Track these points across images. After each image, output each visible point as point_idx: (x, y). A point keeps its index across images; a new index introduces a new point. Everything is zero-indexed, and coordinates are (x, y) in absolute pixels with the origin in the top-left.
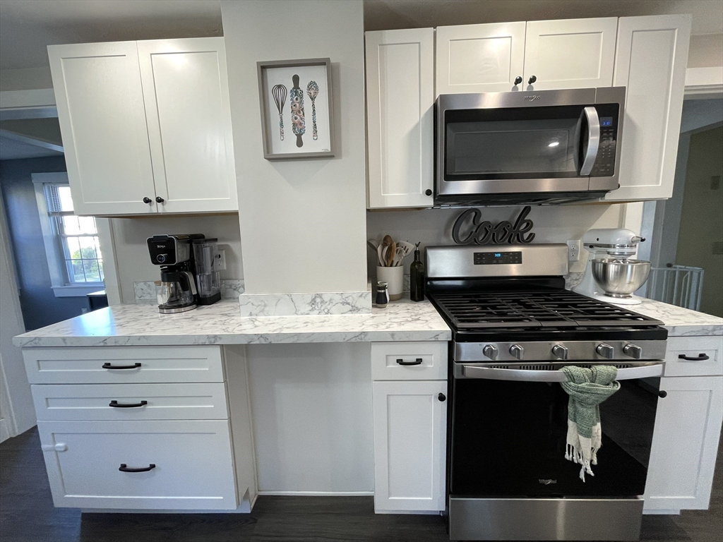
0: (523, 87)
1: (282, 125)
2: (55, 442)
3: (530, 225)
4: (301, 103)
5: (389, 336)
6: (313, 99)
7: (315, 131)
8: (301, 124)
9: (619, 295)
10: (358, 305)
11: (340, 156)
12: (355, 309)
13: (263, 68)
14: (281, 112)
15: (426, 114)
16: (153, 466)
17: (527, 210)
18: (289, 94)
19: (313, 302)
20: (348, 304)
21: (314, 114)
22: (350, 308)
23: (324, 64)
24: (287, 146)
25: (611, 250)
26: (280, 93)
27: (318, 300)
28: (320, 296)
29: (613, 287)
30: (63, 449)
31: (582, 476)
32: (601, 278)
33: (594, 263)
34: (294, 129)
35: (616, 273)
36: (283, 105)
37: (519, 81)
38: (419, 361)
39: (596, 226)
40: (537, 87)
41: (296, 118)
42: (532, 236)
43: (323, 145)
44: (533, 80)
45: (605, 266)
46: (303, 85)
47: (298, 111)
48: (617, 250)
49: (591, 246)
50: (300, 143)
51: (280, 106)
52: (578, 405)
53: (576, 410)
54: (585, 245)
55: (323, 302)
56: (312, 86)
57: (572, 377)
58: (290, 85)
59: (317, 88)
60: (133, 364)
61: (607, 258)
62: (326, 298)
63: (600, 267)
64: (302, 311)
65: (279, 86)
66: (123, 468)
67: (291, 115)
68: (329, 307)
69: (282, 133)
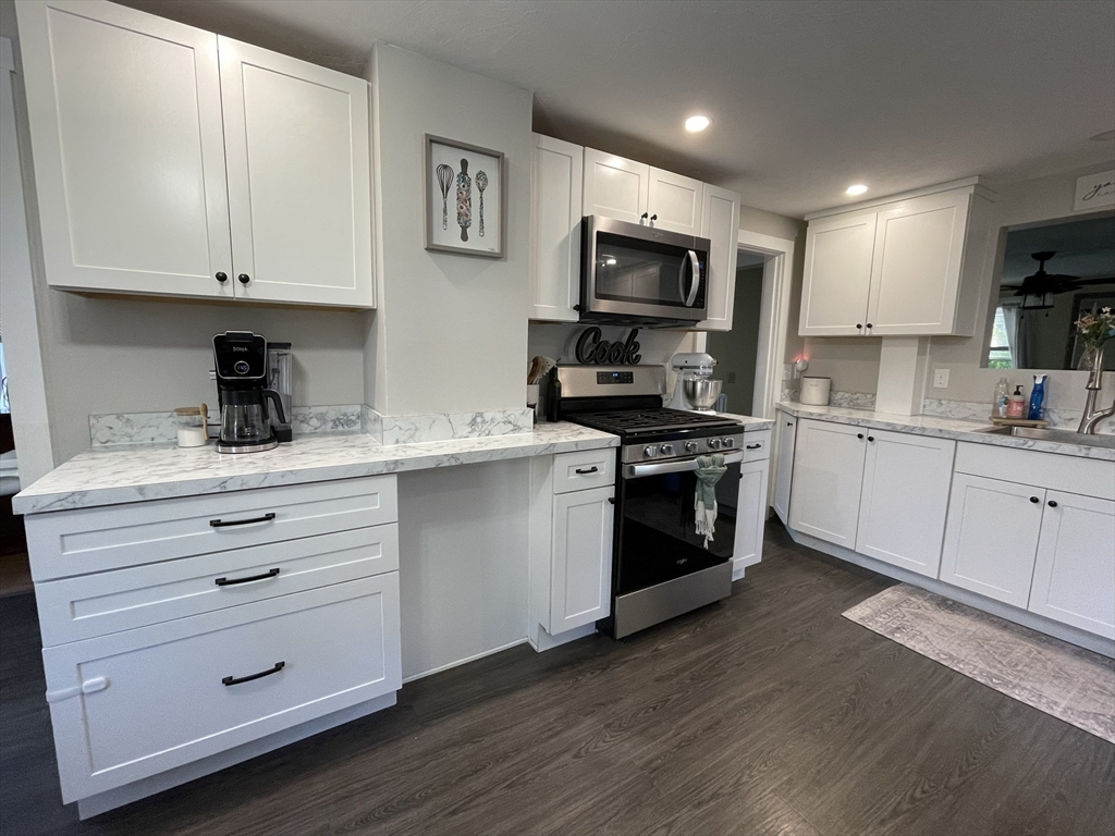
0: (647, 222)
1: (445, 211)
2: (81, 679)
3: (637, 346)
4: (468, 191)
5: (574, 446)
6: (481, 190)
7: (482, 227)
8: (467, 215)
9: (703, 408)
10: (520, 424)
11: (506, 260)
12: (517, 428)
13: (432, 141)
14: (445, 197)
15: (575, 229)
16: (279, 667)
17: (634, 333)
18: (456, 179)
19: (473, 423)
20: (510, 423)
21: (482, 208)
22: (511, 427)
23: (498, 157)
24: (450, 237)
25: (697, 371)
26: (446, 174)
27: (479, 420)
28: (481, 415)
29: (700, 403)
30: (103, 687)
31: (706, 545)
32: (691, 395)
33: (685, 382)
34: (459, 219)
35: (702, 389)
36: (447, 190)
37: (645, 216)
38: (594, 469)
39: (679, 351)
40: (657, 225)
41: (462, 208)
42: (638, 357)
43: (489, 243)
44: (655, 217)
45: (694, 384)
46: (472, 173)
47: (464, 200)
48: (701, 371)
49: (681, 368)
50: (464, 237)
51: (445, 190)
52: (705, 486)
53: (703, 491)
54: (675, 367)
55: (484, 422)
56: (481, 175)
57: (702, 464)
58: (457, 169)
59: (486, 180)
60: (262, 514)
61: (696, 377)
62: (488, 416)
63: (690, 386)
64: (460, 434)
65: (445, 167)
66: (229, 682)
67: (456, 202)
68: (490, 428)
69: (445, 221)
